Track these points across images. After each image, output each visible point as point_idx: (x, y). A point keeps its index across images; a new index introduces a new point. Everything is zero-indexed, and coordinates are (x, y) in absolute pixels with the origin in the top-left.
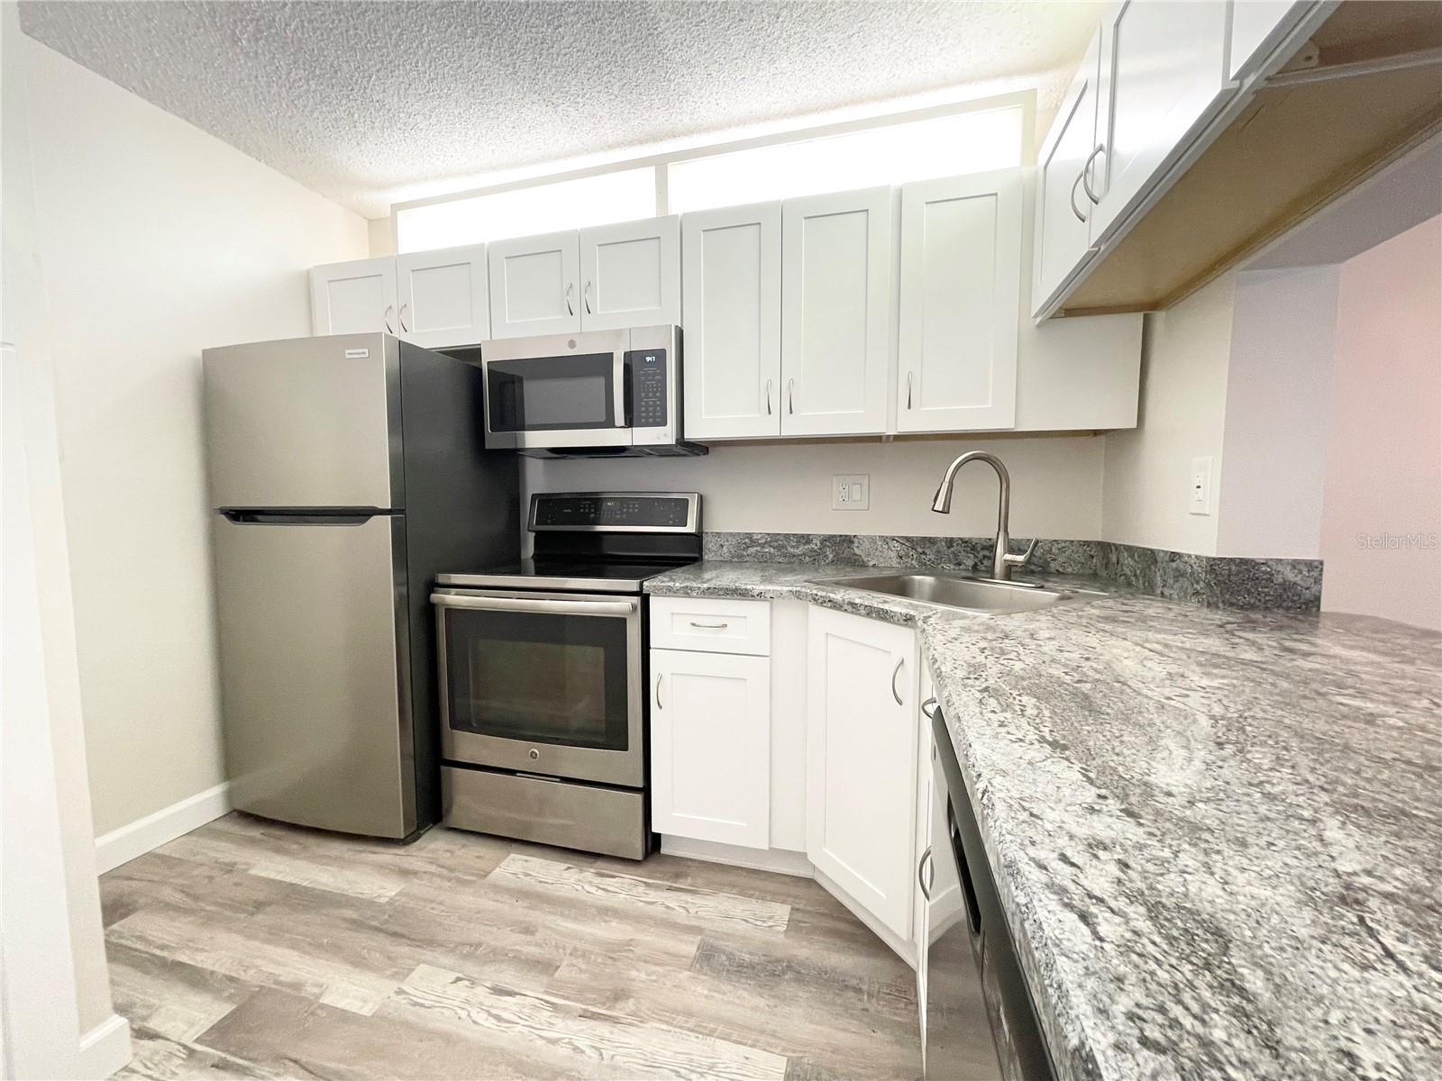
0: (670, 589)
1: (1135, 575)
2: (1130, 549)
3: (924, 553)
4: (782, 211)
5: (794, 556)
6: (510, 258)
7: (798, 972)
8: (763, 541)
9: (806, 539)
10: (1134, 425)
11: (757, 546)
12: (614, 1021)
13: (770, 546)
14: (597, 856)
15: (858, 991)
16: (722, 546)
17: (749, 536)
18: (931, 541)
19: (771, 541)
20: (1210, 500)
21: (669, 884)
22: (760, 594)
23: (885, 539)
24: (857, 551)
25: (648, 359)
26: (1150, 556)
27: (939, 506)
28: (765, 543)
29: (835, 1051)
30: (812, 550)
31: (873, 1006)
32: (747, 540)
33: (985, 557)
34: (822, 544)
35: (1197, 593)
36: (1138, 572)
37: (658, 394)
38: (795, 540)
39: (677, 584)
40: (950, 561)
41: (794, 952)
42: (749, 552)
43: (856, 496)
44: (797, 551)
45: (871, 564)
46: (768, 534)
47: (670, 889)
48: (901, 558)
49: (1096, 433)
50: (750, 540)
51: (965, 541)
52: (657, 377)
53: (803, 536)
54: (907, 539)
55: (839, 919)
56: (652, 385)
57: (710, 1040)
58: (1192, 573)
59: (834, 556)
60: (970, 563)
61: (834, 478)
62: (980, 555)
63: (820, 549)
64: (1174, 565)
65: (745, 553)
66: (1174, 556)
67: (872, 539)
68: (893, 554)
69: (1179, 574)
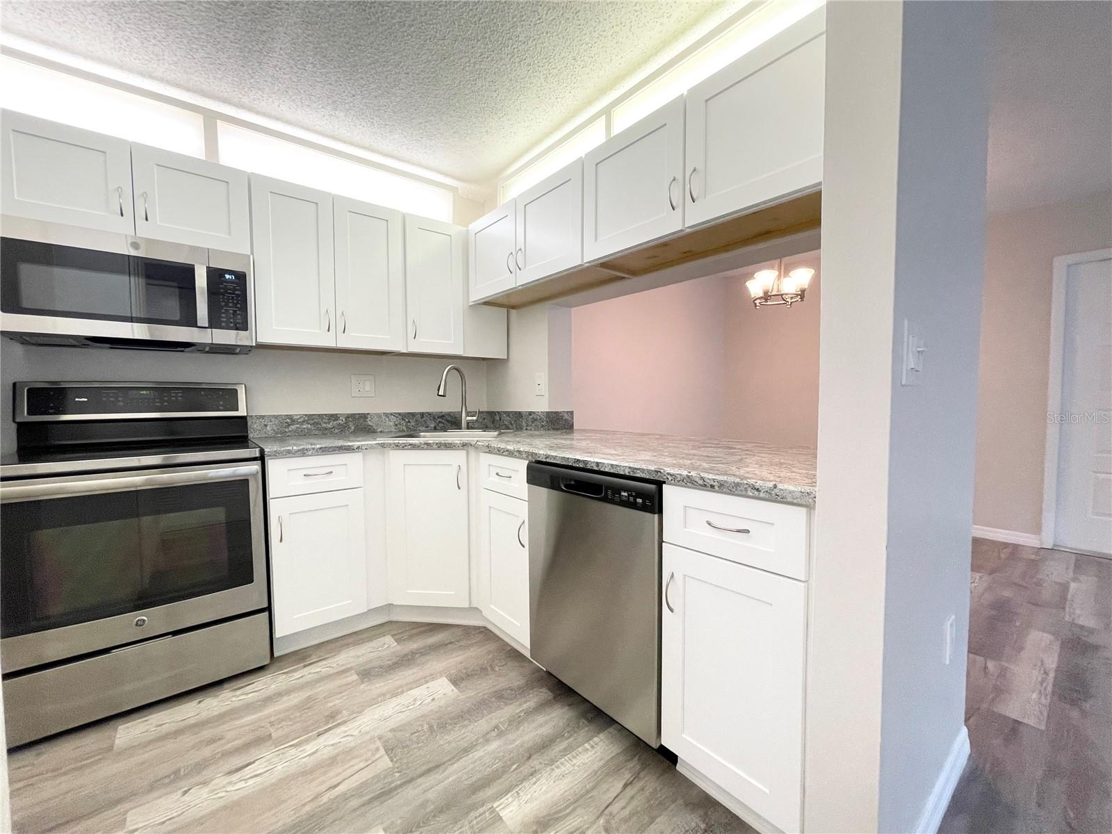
0: (289, 452)
1: (511, 424)
2: (508, 413)
3: (409, 422)
4: (335, 200)
5: (327, 429)
6: (16, 131)
7: (421, 652)
8: (302, 420)
9: (334, 417)
10: (506, 358)
11: (297, 424)
12: (344, 722)
13: (308, 424)
14: (218, 684)
15: (451, 643)
16: (266, 426)
17: (290, 417)
18: (413, 415)
19: (308, 420)
20: (544, 389)
21: (302, 664)
22: (358, 448)
23: (386, 415)
24: (370, 423)
25: (227, 276)
26: (519, 415)
27: (441, 393)
28: (304, 421)
29: (461, 663)
30: (340, 425)
31: (462, 643)
32: (288, 420)
33: (440, 422)
34: (346, 420)
35: (543, 426)
36: (513, 422)
37: (239, 306)
38: (327, 418)
39: (295, 448)
40: (423, 426)
41: (411, 648)
42: (290, 429)
43: (368, 388)
44: (329, 426)
45: (379, 430)
46: (306, 415)
47: (305, 666)
48: (396, 425)
49: (484, 359)
50: (291, 420)
51: (430, 414)
52: (237, 292)
53: (332, 415)
54: (399, 414)
55: (420, 627)
56: (233, 297)
57: (405, 694)
58: (540, 419)
59: (355, 427)
60: (433, 426)
61: (352, 376)
62: (437, 421)
63: (345, 423)
64: (531, 417)
65: (287, 430)
66: (530, 413)
67: (379, 416)
68: (392, 424)
69: (534, 420)
